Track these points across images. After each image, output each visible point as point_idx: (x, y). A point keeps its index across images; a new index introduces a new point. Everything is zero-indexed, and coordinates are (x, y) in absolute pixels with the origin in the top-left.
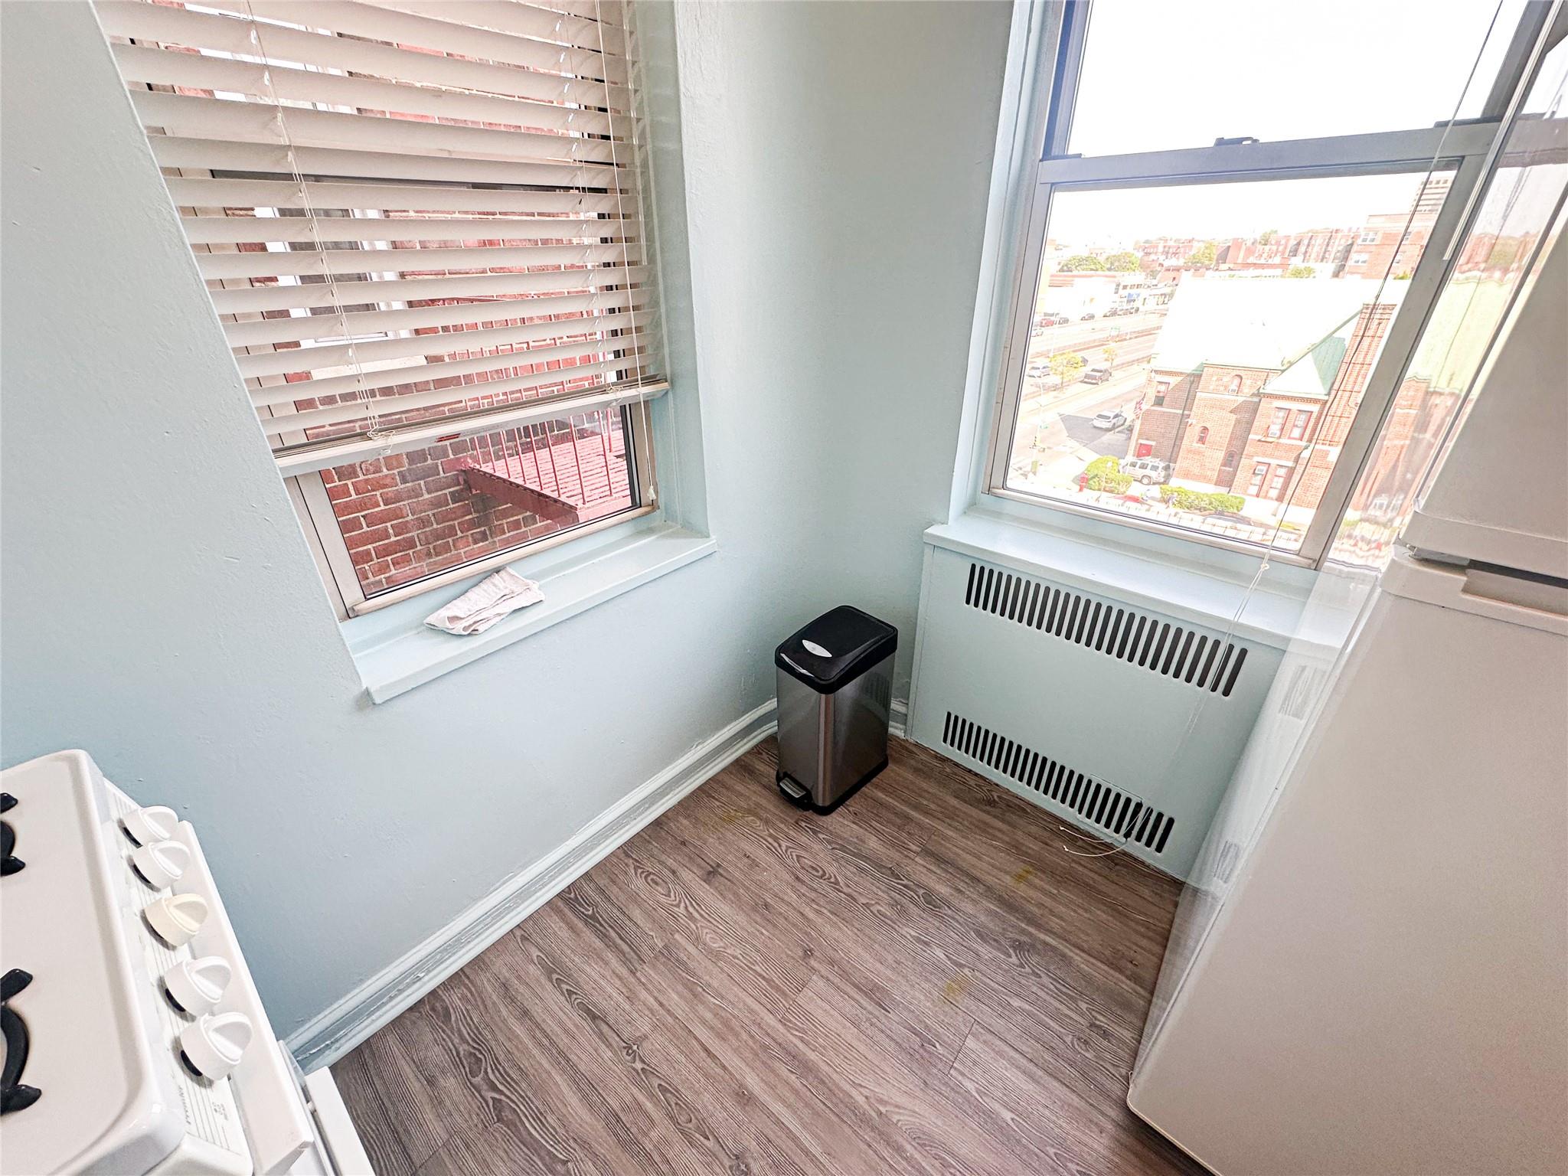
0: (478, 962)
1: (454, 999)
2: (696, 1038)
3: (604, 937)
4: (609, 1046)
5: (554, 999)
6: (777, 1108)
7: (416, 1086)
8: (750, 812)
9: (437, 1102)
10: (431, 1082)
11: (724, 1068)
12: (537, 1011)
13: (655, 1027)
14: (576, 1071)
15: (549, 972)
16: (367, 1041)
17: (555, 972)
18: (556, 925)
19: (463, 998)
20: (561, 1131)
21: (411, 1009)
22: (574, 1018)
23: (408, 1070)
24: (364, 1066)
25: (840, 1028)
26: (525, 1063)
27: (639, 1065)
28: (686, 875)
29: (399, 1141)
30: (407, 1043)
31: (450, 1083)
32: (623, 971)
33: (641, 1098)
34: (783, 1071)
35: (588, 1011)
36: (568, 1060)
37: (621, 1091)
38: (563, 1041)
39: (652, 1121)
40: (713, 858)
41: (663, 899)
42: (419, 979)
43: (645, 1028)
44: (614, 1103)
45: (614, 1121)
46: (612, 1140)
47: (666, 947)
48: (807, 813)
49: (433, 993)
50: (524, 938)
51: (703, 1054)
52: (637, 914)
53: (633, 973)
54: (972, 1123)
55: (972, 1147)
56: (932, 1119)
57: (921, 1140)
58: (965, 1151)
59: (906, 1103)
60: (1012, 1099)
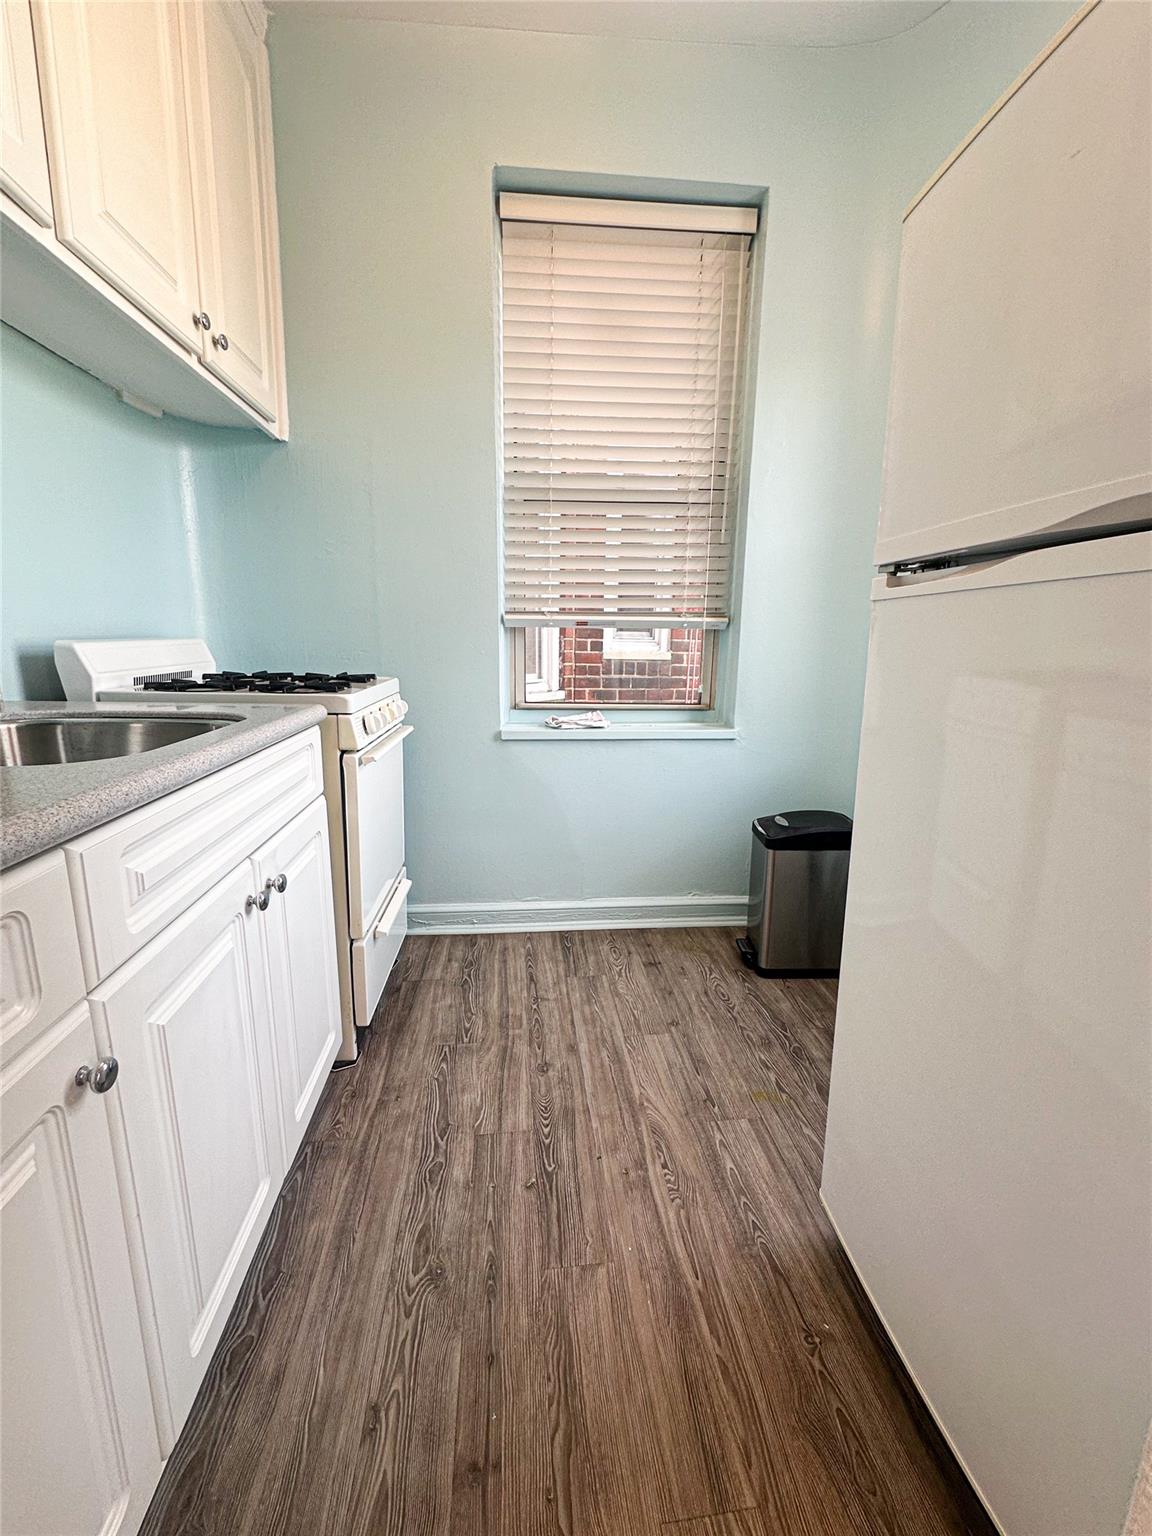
0: (502, 936)
1: (481, 942)
2: (572, 1016)
3: (566, 957)
4: (529, 993)
5: (521, 963)
6: (585, 1061)
7: (443, 958)
8: (708, 952)
9: (445, 968)
10: (450, 960)
11: (574, 1033)
12: (511, 963)
13: (556, 1000)
14: (506, 991)
15: (529, 954)
16: (439, 936)
17: (531, 957)
18: (548, 943)
19: (485, 944)
20: (481, 1004)
21: (463, 935)
22: (523, 974)
23: (445, 953)
24: (431, 942)
25: (658, 1061)
26: (488, 976)
27: (535, 1007)
28: (636, 958)
29: (423, 969)
30: (453, 944)
31: (455, 965)
32: (562, 973)
33: (524, 1017)
34: (604, 1054)
35: (532, 977)
36: (506, 985)
37: (518, 1010)
38: (511, 979)
39: (521, 1026)
40: (660, 958)
41: (612, 959)
42: (474, 923)
43: (552, 996)
44: (511, 1011)
45: (505, 1017)
46: (498, 1021)
47: (593, 977)
48: (749, 971)
49: (476, 935)
50: (529, 938)
51: (569, 1023)
52: (591, 959)
53: (566, 976)
54: (699, 1149)
55: (686, 1156)
56: (673, 1129)
57: (655, 1130)
58: (679, 1154)
59: (664, 1112)
60: (743, 1162)
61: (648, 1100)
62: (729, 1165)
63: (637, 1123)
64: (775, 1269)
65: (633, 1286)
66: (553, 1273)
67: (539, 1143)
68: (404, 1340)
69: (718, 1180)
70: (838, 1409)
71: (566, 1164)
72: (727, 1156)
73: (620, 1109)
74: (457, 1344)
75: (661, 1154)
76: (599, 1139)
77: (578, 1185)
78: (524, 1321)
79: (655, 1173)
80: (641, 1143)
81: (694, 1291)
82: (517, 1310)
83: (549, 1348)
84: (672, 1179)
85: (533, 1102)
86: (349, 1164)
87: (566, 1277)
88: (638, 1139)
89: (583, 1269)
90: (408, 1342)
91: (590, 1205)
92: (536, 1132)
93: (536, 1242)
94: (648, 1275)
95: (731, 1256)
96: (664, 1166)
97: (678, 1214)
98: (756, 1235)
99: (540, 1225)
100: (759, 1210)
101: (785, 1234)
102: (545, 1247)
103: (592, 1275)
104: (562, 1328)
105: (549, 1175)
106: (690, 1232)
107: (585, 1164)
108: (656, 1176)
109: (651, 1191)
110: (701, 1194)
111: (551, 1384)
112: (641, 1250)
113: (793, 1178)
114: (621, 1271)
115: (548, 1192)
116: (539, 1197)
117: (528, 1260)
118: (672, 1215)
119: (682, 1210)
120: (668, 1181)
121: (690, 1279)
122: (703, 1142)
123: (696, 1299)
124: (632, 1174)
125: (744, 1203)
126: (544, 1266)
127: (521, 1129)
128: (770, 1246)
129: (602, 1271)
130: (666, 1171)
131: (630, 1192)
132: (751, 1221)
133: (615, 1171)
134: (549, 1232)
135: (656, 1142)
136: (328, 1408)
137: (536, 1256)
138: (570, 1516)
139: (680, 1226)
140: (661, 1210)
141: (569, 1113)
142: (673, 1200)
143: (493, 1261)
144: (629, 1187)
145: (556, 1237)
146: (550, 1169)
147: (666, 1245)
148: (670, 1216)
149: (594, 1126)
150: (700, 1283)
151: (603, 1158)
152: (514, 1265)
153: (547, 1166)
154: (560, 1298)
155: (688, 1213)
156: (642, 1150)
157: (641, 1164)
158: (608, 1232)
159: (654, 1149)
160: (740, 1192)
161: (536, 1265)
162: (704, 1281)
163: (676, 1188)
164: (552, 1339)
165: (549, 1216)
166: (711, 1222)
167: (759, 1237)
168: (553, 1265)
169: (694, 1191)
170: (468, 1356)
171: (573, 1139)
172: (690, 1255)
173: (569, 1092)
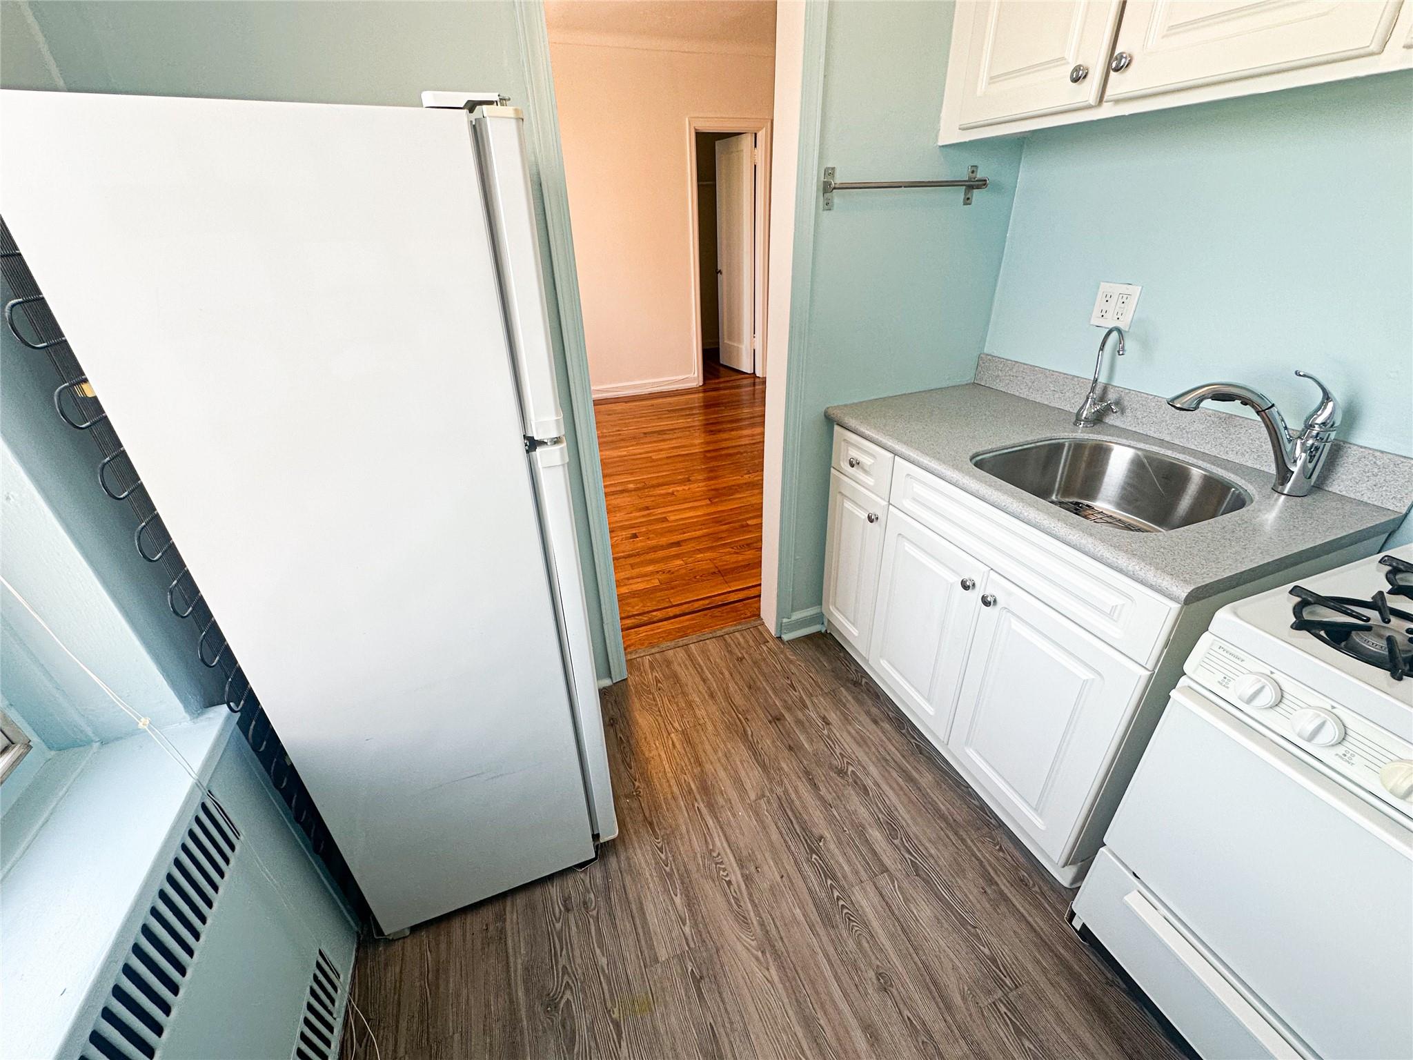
25: (761, 1039)
34: (829, 1034)
54: (704, 910)
55: (714, 901)
56: (728, 925)
57: (744, 921)
58: (720, 899)
59: (739, 947)
60: (667, 905)
61: (757, 959)
62: (678, 900)
63: (762, 924)
64: (651, 824)
65: (733, 794)
66: (779, 790)
67: (834, 878)
68: (835, 745)
69: (687, 880)
70: (631, 768)
71: (804, 864)
72: (680, 908)
73: (781, 938)
74: (810, 750)
75: (734, 894)
76: (789, 896)
77: (789, 848)
78: (784, 765)
79: (736, 876)
80: (752, 901)
81: (699, 800)
82: (790, 768)
83: (766, 758)
84: (721, 872)
85: (866, 924)
86: (955, 820)
87: (772, 789)
88: (756, 906)
89: (763, 796)
90: (833, 746)
91: (775, 836)
92: (843, 889)
93: (797, 803)
94: (726, 802)
95: (678, 826)
96: (729, 883)
97: (714, 845)
98: (661, 844)
99: (800, 814)
100: (657, 863)
101: (641, 849)
102: (791, 802)
103: (757, 794)
104: (764, 767)
105: (812, 851)
106: (704, 834)
107: (790, 867)
108: (734, 872)
109: (735, 858)
110: (699, 865)
111: (760, 747)
112: (734, 815)
113: (627, 898)
114: (742, 800)
115: (806, 838)
116: (811, 832)
117: (796, 792)
118: (718, 844)
119: (711, 848)
120: (724, 870)
121: (702, 806)
122: (700, 919)
123: (698, 797)
124: (753, 869)
125: (667, 866)
126: (786, 792)
127: (857, 888)
128: (653, 838)
129: (753, 797)
130: (727, 879)
131: (750, 852)
132: (664, 853)
133: (766, 868)
134: (792, 811)
135: (739, 906)
136: (846, 719)
137: (793, 796)
138: (738, 718)
139: (711, 836)
140: (725, 845)
141: (828, 922)
142: (719, 854)
143: (815, 786)
144: (751, 856)
145: (787, 810)
146: (814, 856)
147: (719, 822)
148: (719, 843)
149: (798, 910)
150: (696, 805)
151: (779, 879)
152: (804, 789)
153: (818, 858)
154: (771, 780)
155: (707, 847)
156: (750, 895)
157: (747, 879)
158: (756, 820)
159: (740, 898)
160: (670, 875)
161: (791, 791)
162: (693, 806)
163: (718, 865)
164: (767, 761)
165: (798, 822)
166: (690, 845)
167: (659, 843)
168: (782, 794)
169: (704, 865)
170: (801, 747)
171: (809, 889)
172: (703, 819)
173: (840, 949)
